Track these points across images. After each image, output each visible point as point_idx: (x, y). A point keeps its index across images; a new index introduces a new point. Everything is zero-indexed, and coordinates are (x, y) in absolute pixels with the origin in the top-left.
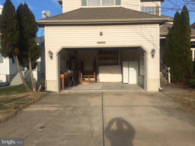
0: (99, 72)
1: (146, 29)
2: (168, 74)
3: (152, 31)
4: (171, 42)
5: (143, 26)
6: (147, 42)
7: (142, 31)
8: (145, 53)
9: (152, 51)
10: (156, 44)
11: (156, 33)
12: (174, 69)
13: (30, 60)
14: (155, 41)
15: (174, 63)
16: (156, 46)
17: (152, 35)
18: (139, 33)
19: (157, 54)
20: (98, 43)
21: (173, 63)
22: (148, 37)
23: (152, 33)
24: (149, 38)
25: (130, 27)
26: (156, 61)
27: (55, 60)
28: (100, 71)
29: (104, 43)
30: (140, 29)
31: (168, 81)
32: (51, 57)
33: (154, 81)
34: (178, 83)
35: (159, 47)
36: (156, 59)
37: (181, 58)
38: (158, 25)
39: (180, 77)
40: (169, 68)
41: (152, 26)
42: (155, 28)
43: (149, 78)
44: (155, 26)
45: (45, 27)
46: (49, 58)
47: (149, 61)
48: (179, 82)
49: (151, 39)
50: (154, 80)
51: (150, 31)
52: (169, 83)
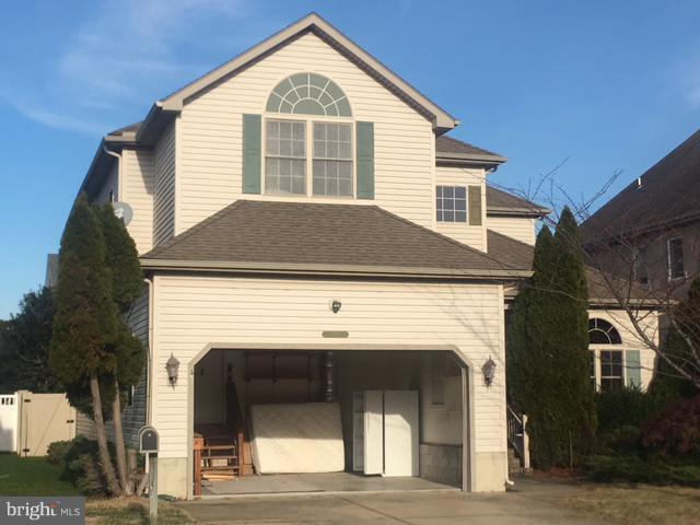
0: (256, 431)
1: (466, 297)
2: (522, 438)
3: (485, 303)
4: (529, 329)
5: (458, 288)
6: (472, 336)
7: (457, 303)
8: (463, 370)
9: (485, 366)
10: (496, 343)
11: (495, 310)
12: (543, 421)
13: (118, 391)
14: (492, 336)
15: (540, 399)
16: (496, 350)
17: (486, 316)
18: (446, 308)
19: (500, 376)
20: (327, 334)
21: (536, 399)
22: (473, 323)
23: (485, 310)
24: (477, 324)
25: (422, 289)
26: (497, 396)
27: (185, 389)
28: (257, 425)
29: (344, 334)
30: (451, 296)
31: (522, 464)
32: (172, 380)
33: (493, 458)
34: (553, 470)
35: (503, 355)
36: (497, 389)
37: (562, 382)
38: (501, 287)
39: (559, 448)
40: (525, 418)
41: (484, 291)
42: (491, 297)
43: (477, 450)
44: (491, 290)
45: (156, 278)
46: (167, 382)
47: (477, 396)
48: (558, 465)
49: (482, 329)
50: (493, 456)
51: (478, 303)
52: (525, 470)
